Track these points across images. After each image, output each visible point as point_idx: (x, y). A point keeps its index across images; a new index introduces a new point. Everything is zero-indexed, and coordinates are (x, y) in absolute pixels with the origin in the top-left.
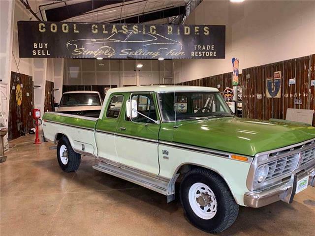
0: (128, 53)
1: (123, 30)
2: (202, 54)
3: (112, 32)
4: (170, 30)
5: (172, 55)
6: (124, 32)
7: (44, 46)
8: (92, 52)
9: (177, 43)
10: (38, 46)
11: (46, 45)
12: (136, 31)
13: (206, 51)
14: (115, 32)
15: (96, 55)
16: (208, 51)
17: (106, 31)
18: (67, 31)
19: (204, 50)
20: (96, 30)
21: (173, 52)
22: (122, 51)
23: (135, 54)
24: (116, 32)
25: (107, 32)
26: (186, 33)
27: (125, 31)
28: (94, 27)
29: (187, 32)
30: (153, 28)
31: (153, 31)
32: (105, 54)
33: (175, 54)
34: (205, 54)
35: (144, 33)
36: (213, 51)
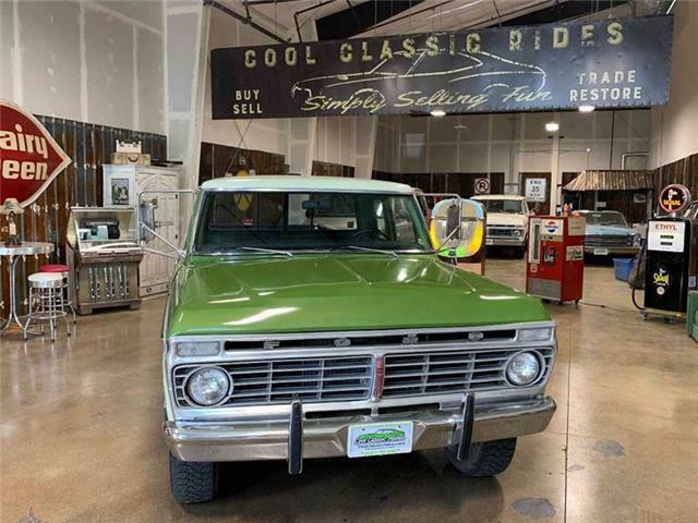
0: (412, 101)
1: (404, 49)
2: (600, 94)
3: (382, 56)
4: (515, 40)
5: (518, 100)
6: (407, 55)
7: (253, 95)
8: (339, 103)
9: (533, 69)
10: (242, 94)
11: (256, 92)
12: (432, 50)
13: (611, 85)
14: (387, 57)
15: (347, 108)
16: (617, 86)
17: (368, 54)
18: (293, 62)
19: (606, 85)
20: (350, 55)
21: (520, 92)
22: (400, 98)
23: (429, 103)
24: (390, 56)
25: (370, 58)
26: (556, 44)
27: (409, 52)
28: (346, 48)
29: (560, 40)
30: (474, 39)
31: (473, 47)
32: (365, 107)
33: (527, 98)
34: (609, 93)
35: (452, 52)
36: (632, 86)
